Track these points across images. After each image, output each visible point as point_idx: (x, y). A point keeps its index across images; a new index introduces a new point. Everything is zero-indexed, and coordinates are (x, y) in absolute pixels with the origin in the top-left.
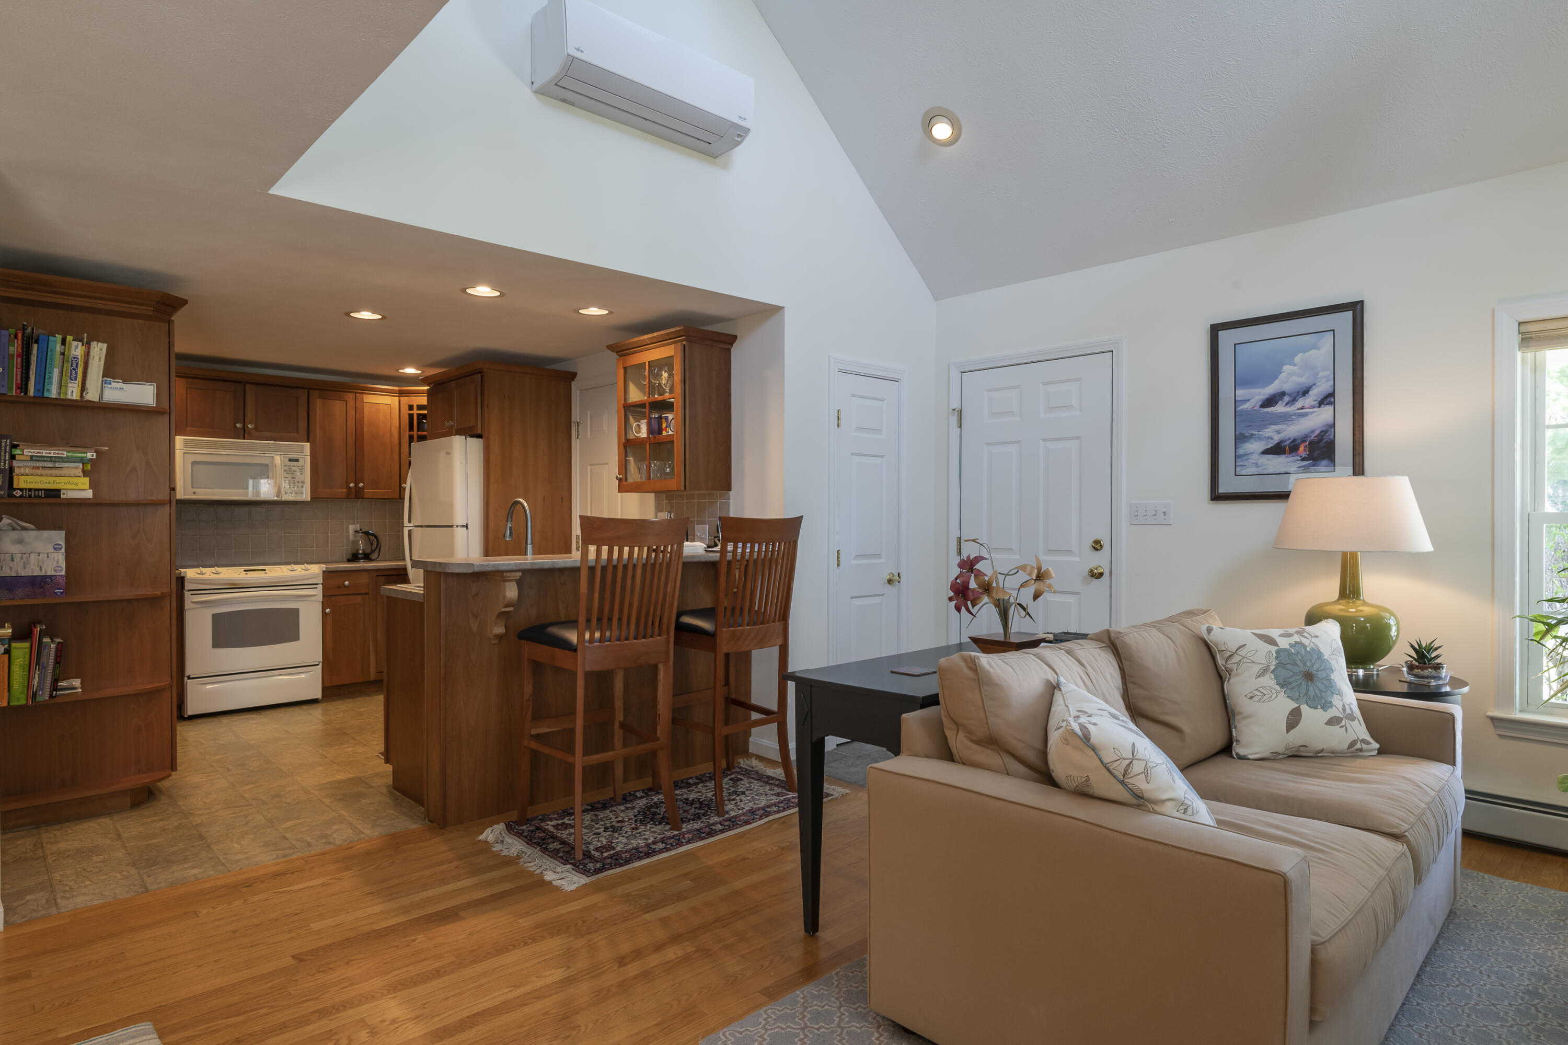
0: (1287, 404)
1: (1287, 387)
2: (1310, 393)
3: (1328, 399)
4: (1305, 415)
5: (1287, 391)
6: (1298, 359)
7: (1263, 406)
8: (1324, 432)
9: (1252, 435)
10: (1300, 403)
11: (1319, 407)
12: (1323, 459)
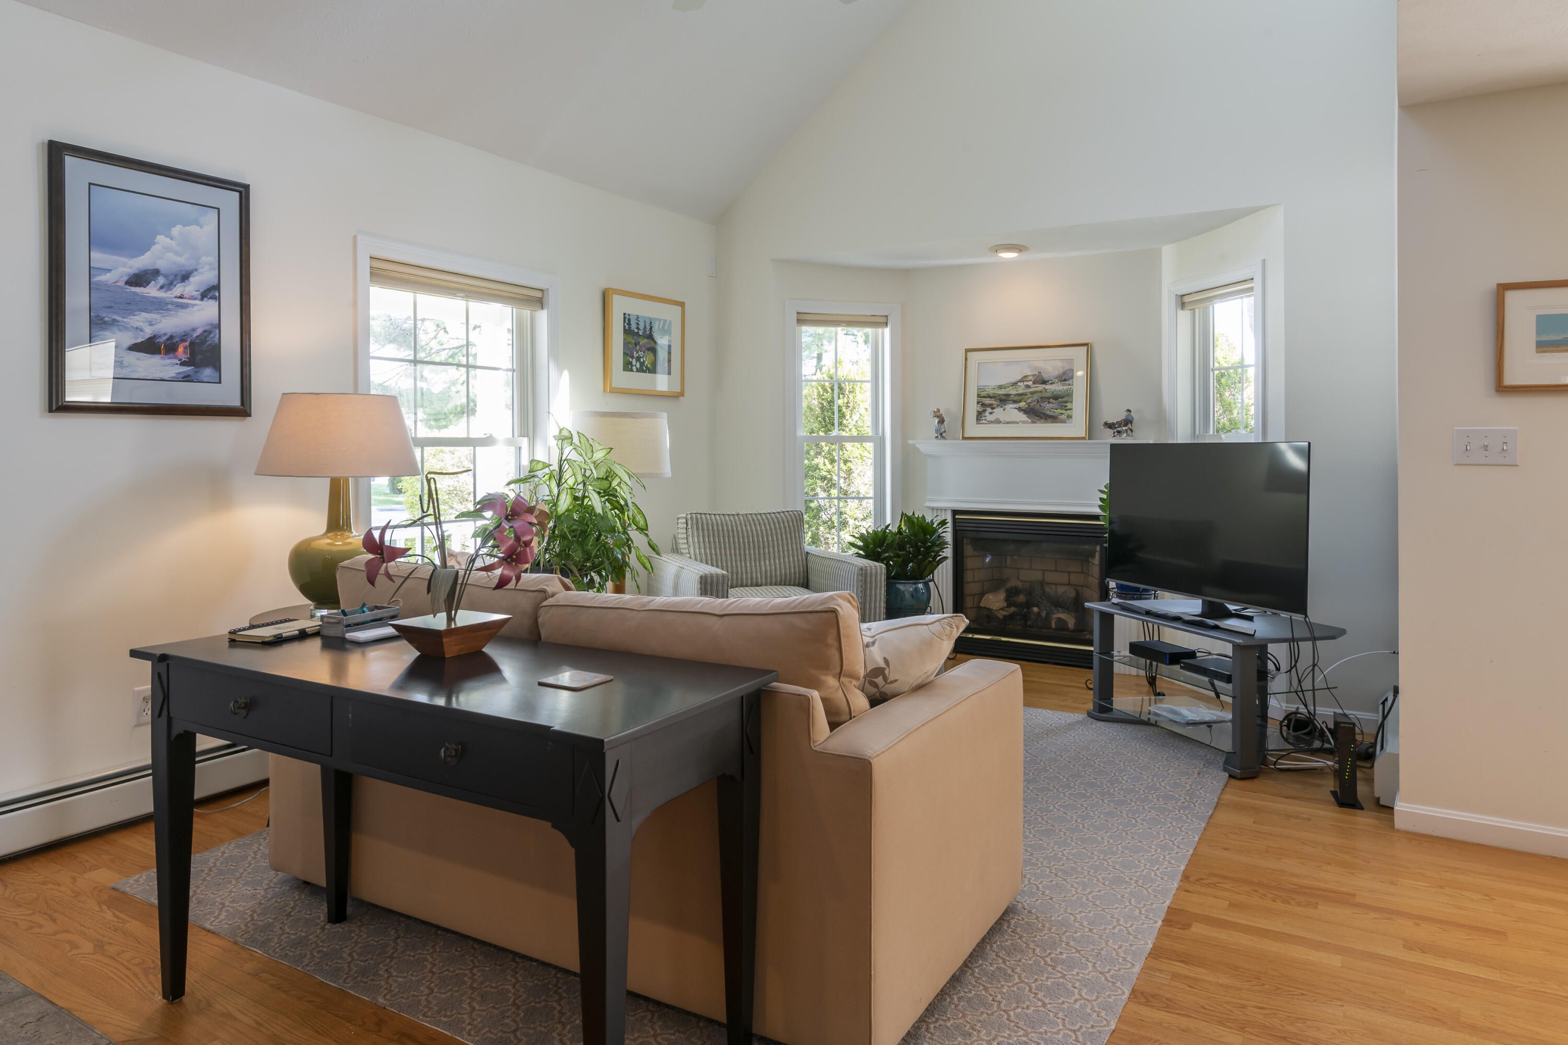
0: (162, 287)
1: (161, 265)
2: (191, 279)
3: (211, 292)
4: (184, 306)
5: (162, 271)
6: (176, 231)
7: (130, 282)
8: (207, 333)
9: (114, 320)
10: (178, 289)
11: (202, 299)
12: (207, 366)
